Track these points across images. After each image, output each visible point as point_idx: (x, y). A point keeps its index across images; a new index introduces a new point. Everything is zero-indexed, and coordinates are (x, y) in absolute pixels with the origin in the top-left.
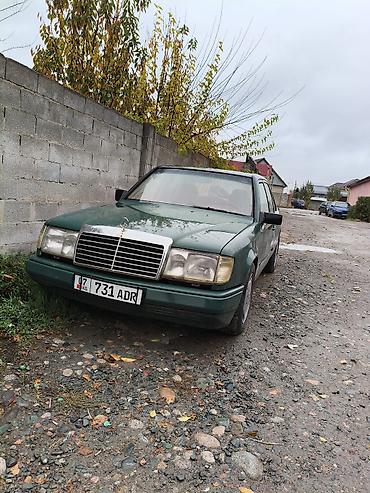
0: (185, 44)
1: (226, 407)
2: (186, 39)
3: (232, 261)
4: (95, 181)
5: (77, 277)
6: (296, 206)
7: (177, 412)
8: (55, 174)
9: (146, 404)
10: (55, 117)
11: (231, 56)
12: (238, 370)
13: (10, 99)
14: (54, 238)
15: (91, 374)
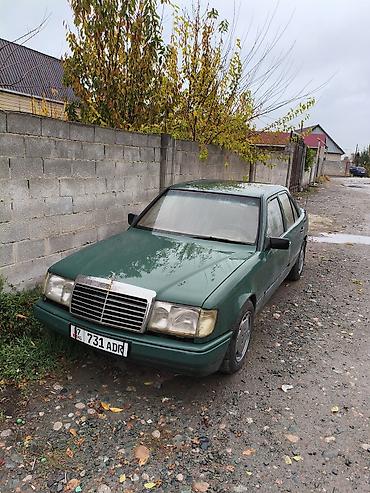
0: (216, 27)
1: (194, 472)
2: (217, 22)
4: (111, 203)
5: (73, 327)
6: (356, 173)
7: (145, 476)
8: (67, 207)
9: (120, 465)
10: (63, 154)
11: (256, 48)
12: (219, 423)
13: (13, 150)
14: (56, 284)
15: (79, 427)
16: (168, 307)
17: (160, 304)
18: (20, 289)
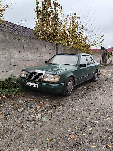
3: (59, 76)
5: (26, 82)
10: (28, 45)
14: (23, 73)
16: (48, 75)
17: (46, 75)
18: (17, 78)
